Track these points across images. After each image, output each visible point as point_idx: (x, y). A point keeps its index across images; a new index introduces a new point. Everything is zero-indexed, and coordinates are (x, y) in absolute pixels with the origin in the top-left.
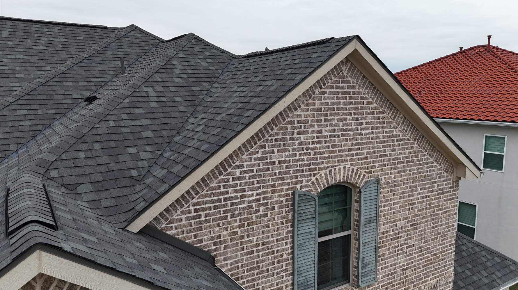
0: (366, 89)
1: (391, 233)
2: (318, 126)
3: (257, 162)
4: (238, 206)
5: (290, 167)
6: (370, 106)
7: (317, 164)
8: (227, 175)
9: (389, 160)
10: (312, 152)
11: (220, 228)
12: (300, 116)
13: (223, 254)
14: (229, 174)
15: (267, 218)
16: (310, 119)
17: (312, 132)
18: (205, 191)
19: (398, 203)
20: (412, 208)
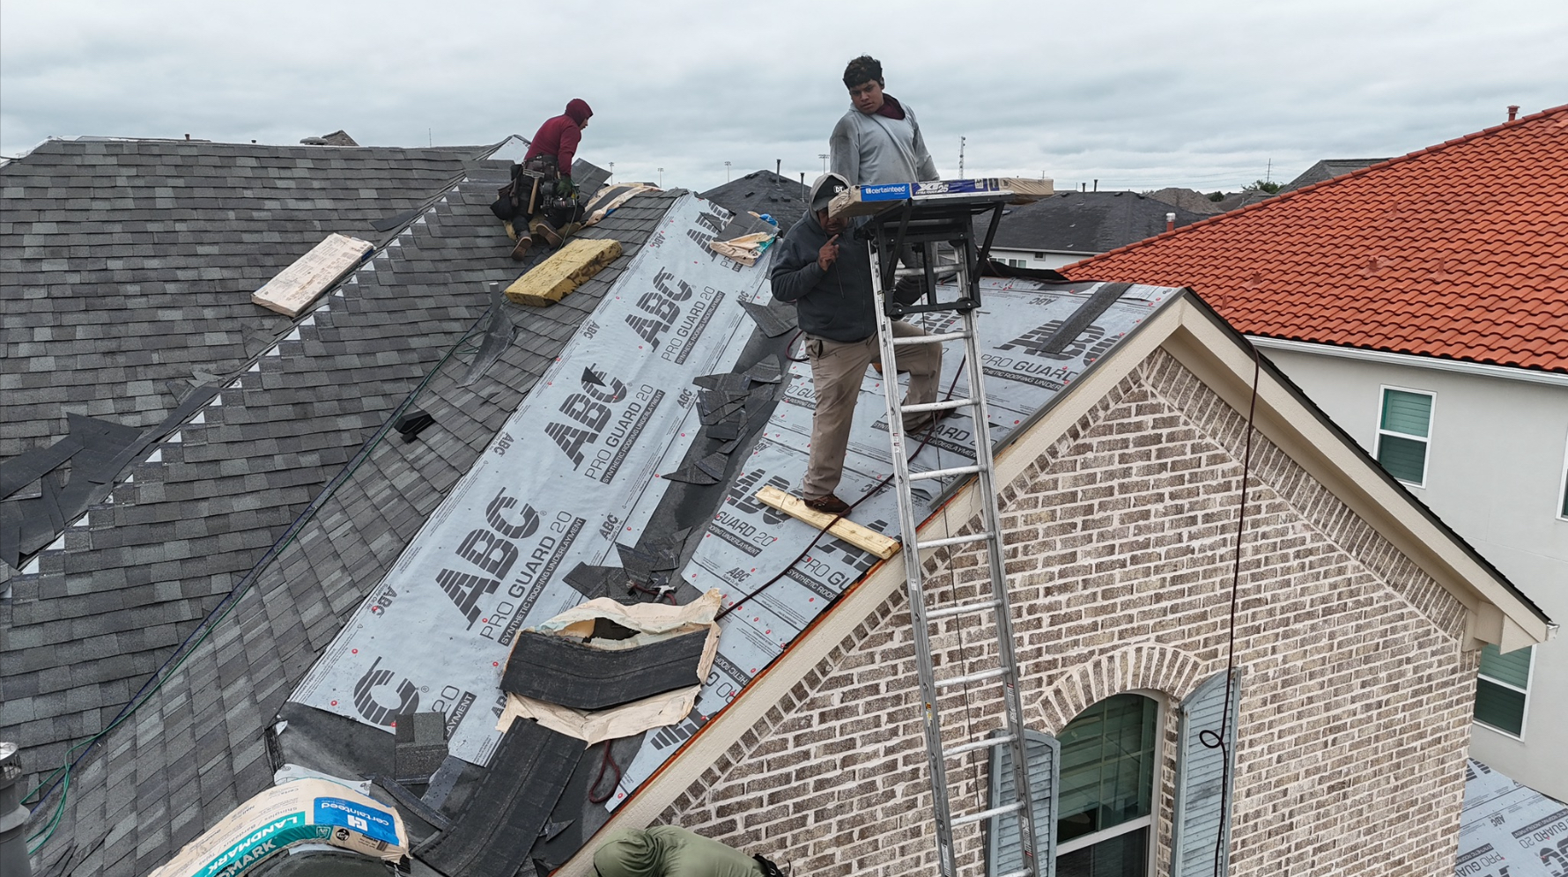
0: (1209, 420)
1: (1270, 816)
2: (1065, 543)
3: (890, 663)
4: (836, 789)
6: (1219, 467)
7: (1060, 649)
8: (805, 707)
9: (1271, 613)
10: (1046, 617)
11: (787, 850)
12: (1012, 521)
14: (812, 705)
15: (914, 810)
16: (1041, 527)
17: (1047, 562)
18: (746, 757)
19: (1291, 731)
20: (1334, 741)
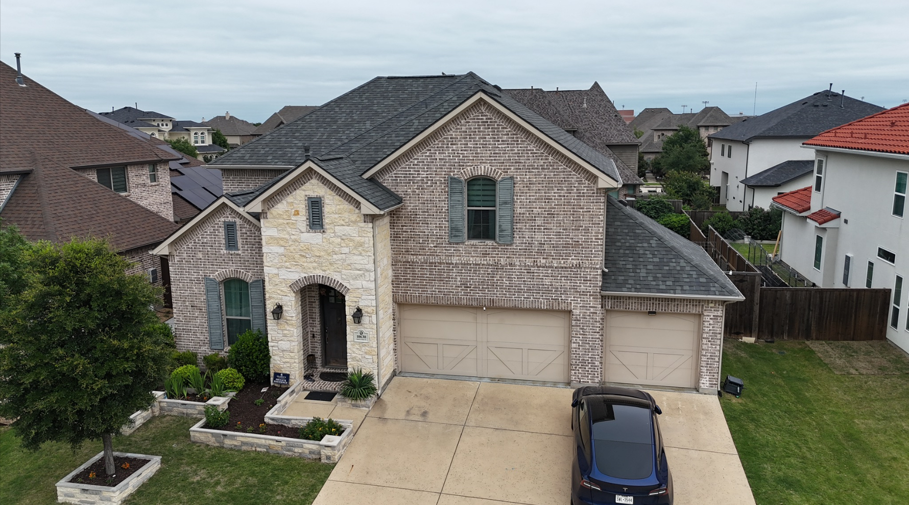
0: (501, 119)
1: (528, 215)
2: (465, 141)
4: (416, 179)
5: (447, 162)
6: (505, 130)
7: (465, 163)
9: (524, 166)
10: (461, 156)
11: (407, 187)
12: (452, 135)
13: (409, 200)
14: (411, 162)
15: (433, 187)
16: (459, 137)
17: (461, 144)
19: (533, 196)
20: (548, 202)
